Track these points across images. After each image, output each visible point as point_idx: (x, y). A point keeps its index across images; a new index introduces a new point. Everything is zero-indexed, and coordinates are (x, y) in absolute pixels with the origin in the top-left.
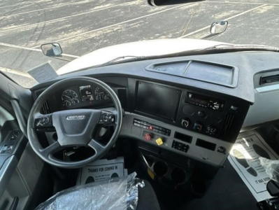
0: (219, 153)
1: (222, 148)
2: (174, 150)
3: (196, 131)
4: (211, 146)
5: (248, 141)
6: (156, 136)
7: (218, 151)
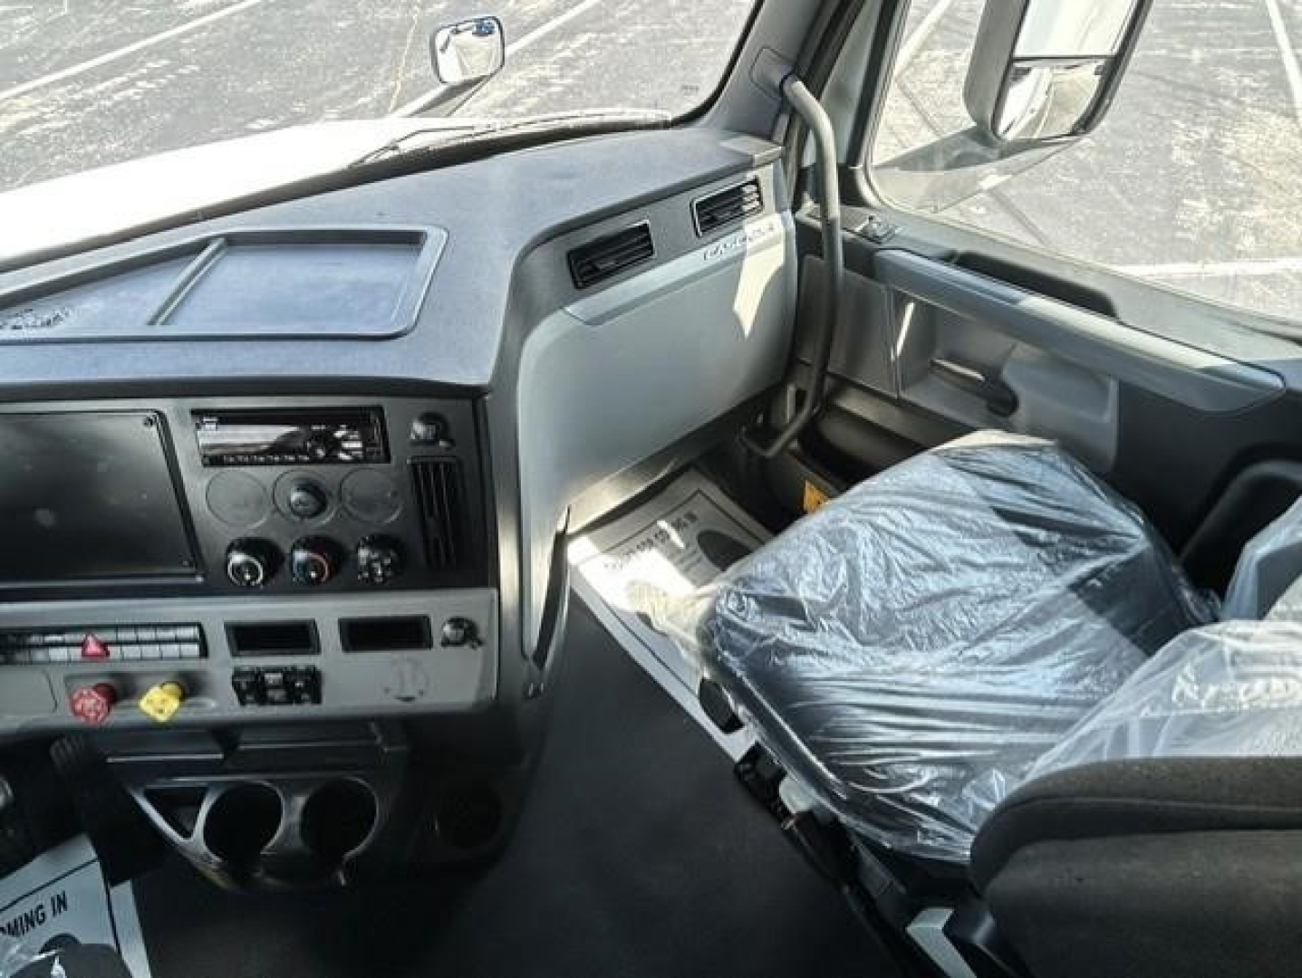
0: (450, 649)
1: (456, 622)
2: (253, 711)
3: (310, 587)
4: (409, 634)
5: (677, 526)
6: (143, 682)
7: (446, 643)
